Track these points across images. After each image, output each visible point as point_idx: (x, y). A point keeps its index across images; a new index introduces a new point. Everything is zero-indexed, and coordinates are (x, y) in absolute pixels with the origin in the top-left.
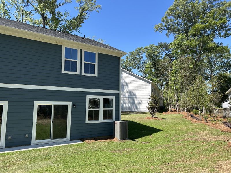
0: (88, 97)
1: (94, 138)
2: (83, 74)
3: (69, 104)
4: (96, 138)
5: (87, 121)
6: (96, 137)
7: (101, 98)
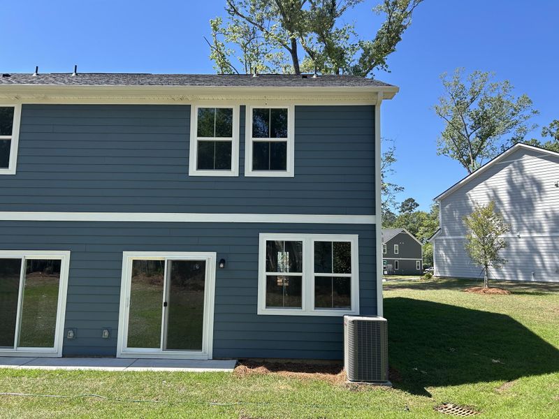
0: (264, 238)
1: (288, 361)
2: (249, 172)
3: (210, 258)
4: (293, 362)
5: (262, 309)
6: (293, 359)
7: (308, 242)
